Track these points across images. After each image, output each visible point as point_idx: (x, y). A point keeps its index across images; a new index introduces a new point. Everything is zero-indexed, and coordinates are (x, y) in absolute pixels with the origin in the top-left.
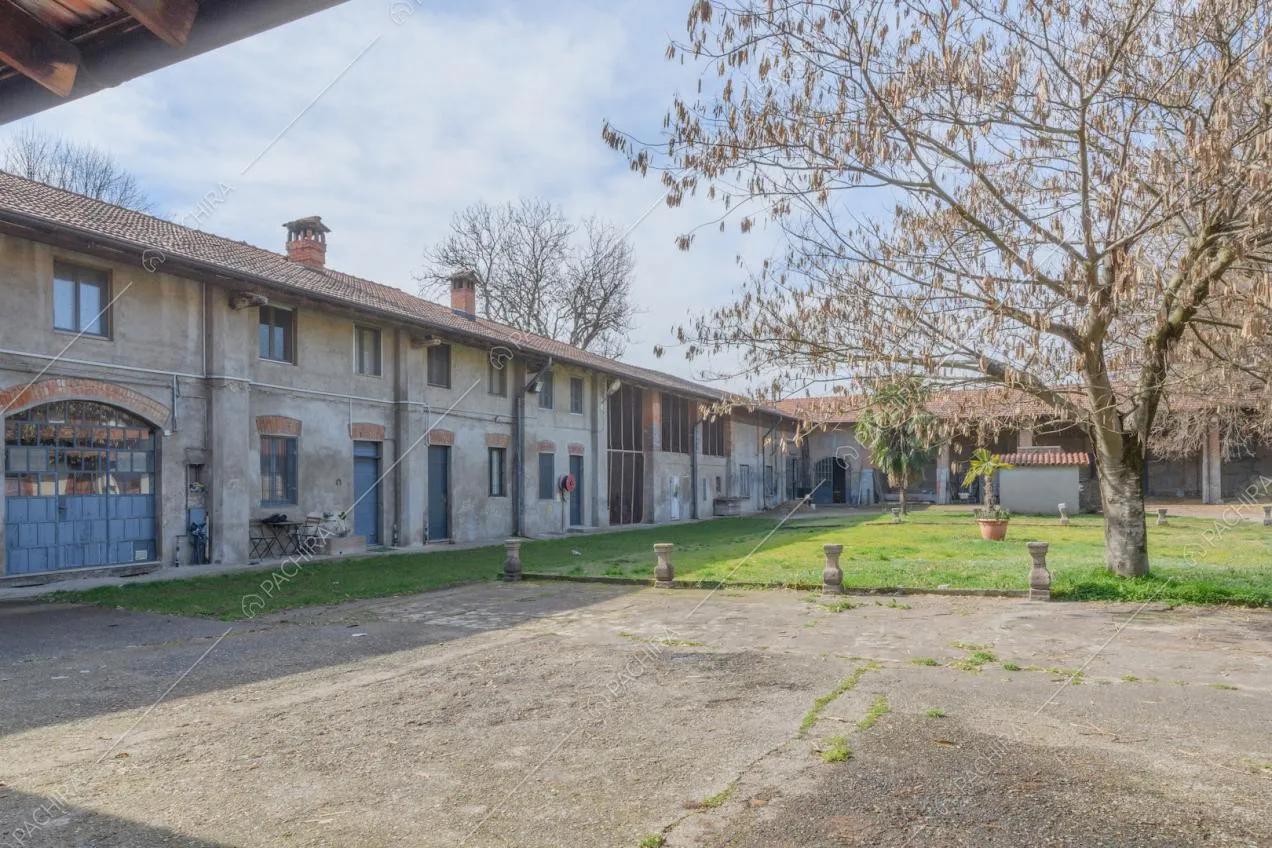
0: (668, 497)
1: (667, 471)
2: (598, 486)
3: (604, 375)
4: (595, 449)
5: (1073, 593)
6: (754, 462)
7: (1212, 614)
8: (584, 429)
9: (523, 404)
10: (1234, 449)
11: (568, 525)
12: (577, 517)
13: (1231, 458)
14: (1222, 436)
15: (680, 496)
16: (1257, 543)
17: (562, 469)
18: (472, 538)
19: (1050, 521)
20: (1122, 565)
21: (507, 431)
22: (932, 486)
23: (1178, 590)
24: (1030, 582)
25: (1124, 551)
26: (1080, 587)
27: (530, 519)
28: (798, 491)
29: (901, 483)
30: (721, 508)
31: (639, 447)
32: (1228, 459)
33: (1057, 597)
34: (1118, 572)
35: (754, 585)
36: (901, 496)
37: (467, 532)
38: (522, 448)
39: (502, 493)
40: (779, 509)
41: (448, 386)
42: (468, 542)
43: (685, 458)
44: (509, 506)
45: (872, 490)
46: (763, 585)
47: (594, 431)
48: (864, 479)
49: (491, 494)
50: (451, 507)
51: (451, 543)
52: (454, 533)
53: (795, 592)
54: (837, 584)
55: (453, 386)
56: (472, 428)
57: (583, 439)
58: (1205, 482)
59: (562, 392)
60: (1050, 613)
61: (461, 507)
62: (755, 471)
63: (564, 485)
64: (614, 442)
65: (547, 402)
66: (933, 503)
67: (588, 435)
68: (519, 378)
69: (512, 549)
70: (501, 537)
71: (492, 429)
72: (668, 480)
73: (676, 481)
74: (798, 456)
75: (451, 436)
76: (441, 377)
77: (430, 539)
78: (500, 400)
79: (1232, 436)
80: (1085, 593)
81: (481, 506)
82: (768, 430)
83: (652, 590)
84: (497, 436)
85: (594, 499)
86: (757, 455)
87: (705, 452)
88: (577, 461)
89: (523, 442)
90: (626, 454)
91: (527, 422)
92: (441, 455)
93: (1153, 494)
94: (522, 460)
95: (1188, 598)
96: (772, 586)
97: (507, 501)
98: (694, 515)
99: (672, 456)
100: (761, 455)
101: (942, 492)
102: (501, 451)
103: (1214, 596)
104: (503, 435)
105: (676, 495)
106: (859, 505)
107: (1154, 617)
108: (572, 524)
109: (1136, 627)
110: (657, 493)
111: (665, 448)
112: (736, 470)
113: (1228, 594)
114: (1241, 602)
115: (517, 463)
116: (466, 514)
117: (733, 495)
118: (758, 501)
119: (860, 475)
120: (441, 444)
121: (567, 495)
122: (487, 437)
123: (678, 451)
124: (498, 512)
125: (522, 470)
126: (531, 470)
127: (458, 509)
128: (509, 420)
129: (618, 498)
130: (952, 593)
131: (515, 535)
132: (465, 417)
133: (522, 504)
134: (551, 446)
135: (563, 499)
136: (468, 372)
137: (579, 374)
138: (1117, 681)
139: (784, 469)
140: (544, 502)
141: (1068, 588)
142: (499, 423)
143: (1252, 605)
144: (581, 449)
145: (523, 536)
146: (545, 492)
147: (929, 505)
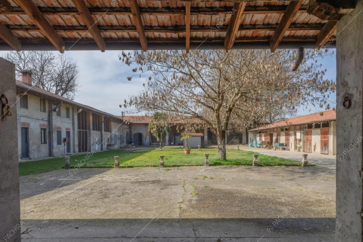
0: (95, 144)
1: (94, 136)
2: (75, 140)
3: (76, 107)
4: (74, 129)
5: (213, 164)
6: (117, 134)
7: (238, 167)
8: (70, 123)
9: (52, 115)
11: (66, 153)
12: (69, 150)
15: (98, 144)
16: (238, 153)
17: (64, 135)
18: (36, 157)
19: (196, 150)
20: (222, 158)
21: (46, 123)
23: (232, 163)
24: (205, 162)
25: (222, 155)
26: (215, 163)
27: (55, 151)
28: (129, 142)
29: (160, 140)
30: (109, 147)
31: (86, 129)
33: (210, 165)
34: (221, 160)
35: (142, 166)
36: (160, 143)
37: (35, 155)
38: (52, 129)
39: (45, 143)
40: (125, 147)
41: (27, 108)
42: (35, 158)
43: (99, 133)
44: (48, 147)
45: (149, 141)
46: (144, 166)
47: (73, 124)
48: (147, 139)
49: (42, 143)
50: (29, 147)
51: (30, 159)
52: (30, 156)
53: (152, 167)
54: (163, 165)
55: (29, 108)
56: (36, 122)
57: (70, 126)
59: (63, 112)
60: (211, 168)
61: (32, 147)
62: (118, 136)
63: (65, 140)
64: (79, 128)
65: (59, 114)
67: (71, 125)
68: (50, 107)
69: (68, 159)
70: (46, 157)
71: (42, 122)
72: (95, 139)
73: (97, 139)
74: (129, 132)
75: (29, 124)
76: (25, 105)
77: (22, 157)
78: (43, 113)
80: (215, 164)
81: (39, 147)
83: (114, 169)
84: (43, 125)
85: (74, 145)
86: (118, 132)
87: (105, 131)
88: (68, 133)
89: (52, 126)
90: (82, 131)
91: (53, 120)
92: (26, 130)
94: (52, 133)
95: (234, 164)
96: (146, 166)
97: (47, 145)
98: (102, 149)
99: (95, 132)
100: (119, 132)
102: (45, 130)
103: (238, 164)
104: (45, 124)
105: (97, 143)
106: (146, 146)
107: (229, 168)
108: (67, 152)
109: (227, 170)
110: (92, 143)
111: (93, 129)
112: (113, 136)
113: (240, 163)
114: (243, 165)
115: (50, 133)
116: (34, 150)
117: (112, 143)
118: (119, 145)
119: (146, 138)
120: (25, 127)
121: (66, 144)
122: (40, 125)
123: (97, 130)
124: (44, 149)
125: (52, 136)
126: (55, 136)
127: (32, 148)
128: (47, 120)
129: (80, 144)
130: (189, 166)
131: (50, 156)
132: (33, 118)
133: (52, 146)
134: (60, 128)
135: (64, 145)
136: (33, 103)
137: (68, 106)
138: (231, 179)
139: (125, 136)
140: (59, 146)
141: (212, 163)
142: (44, 120)
143: (244, 165)
144: (69, 129)
145: (53, 156)
146: (59, 143)
147: (164, 146)
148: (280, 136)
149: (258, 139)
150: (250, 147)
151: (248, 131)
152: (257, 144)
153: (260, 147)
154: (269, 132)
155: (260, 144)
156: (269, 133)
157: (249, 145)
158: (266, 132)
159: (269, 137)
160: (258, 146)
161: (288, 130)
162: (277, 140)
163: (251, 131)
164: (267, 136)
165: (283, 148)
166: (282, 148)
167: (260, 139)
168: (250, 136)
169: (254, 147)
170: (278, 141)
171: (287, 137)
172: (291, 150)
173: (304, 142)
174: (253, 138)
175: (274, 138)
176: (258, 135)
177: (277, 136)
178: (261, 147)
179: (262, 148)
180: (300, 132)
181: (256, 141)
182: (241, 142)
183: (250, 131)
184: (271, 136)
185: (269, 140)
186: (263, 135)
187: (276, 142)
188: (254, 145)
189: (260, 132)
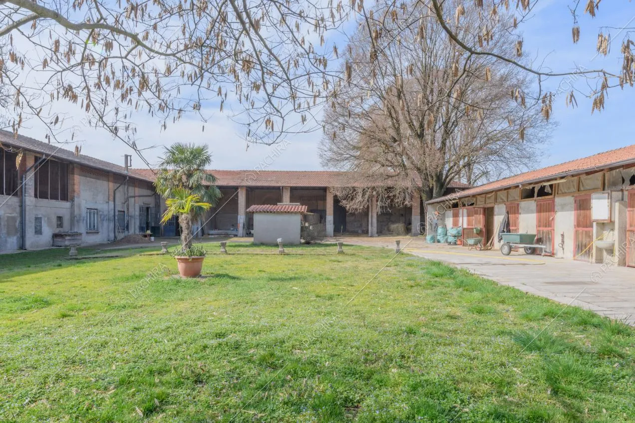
10: (382, 207)
13: (381, 212)
14: (377, 201)
22: (235, 225)
30: (59, 241)
32: (379, 213)
43: (11, 200)
58: (370, 225)
62: (104, 213)
66: (236, 236)
79: (382, 201)
82: (118, 185)
86: (108, 202)
87: (37, 196)
93: (348, 231)
98: (21, 247)
100: (111, 202)
101: (241, 230)
112: (82, 212)
117: (76, 231)
139: (137, 215)
148: (519, 213)
149: (449, 222)
150: (429, 242)
151: (425, 203)
152: (446, 235)
153: (455, 244)
154: (481, 203)
155: (455, 236)
156: (481, 206)
157: (428, 237)
158: (472, 204)
159: (481, 218)
160: (449, 241)
161: (548, 194)
162: (507, 227)
163: (433, 203)
164: (476, 213)
165: (530, 248)
166: (526, 249)
167: (455, 224)
168: (431, 214)
169: (439, 242)
170: (511, 228)
171: (543, 215)
172: (559, 254)
173: (624, 231)
174: (438, 219)
175: (498, 220)
176: (450, 213)
177: (508, 213)
178: (458, 242)
179: (464, 245)
180: (610, 197)
181: (445, 227)
182: (408, 230)
183: (429, 204)
184: (489, 213)
185: (481, 226)
186: (463, 211)
187: (504, 231)
188: (439, 237)
189: (455, 206)
